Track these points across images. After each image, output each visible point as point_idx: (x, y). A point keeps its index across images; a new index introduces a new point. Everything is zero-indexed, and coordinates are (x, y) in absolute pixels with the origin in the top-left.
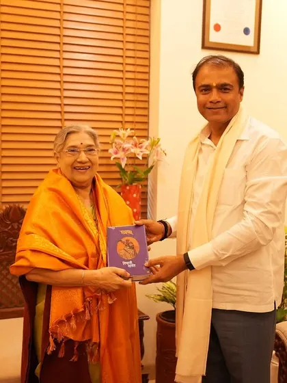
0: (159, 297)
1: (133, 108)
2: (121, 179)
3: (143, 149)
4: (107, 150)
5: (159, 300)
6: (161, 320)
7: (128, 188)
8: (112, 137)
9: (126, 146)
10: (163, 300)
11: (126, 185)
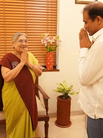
0: (58, 91)
1: (51, 25)
2: (46, 50)
3: (53, 40)
4: (41, 40)
5: (58, 92)
6: (58, 98)
7: (48, 53)
8: (42, 36)
9: (47, 39)
10: (59, 92)
11: (48, 52)
